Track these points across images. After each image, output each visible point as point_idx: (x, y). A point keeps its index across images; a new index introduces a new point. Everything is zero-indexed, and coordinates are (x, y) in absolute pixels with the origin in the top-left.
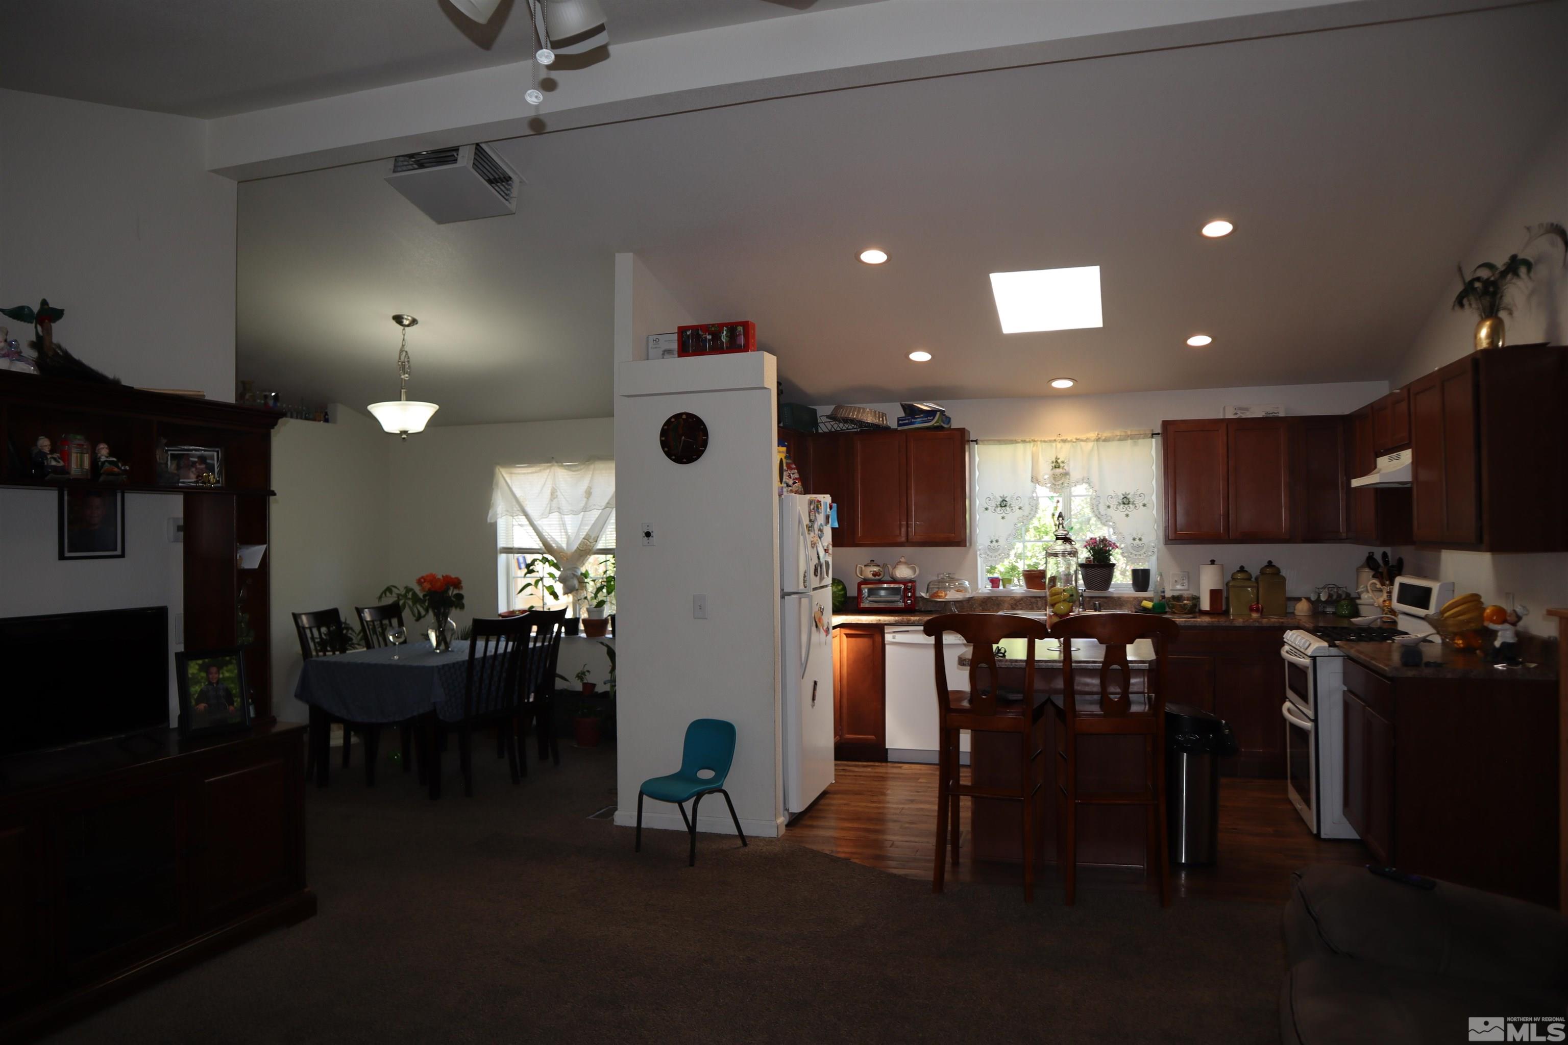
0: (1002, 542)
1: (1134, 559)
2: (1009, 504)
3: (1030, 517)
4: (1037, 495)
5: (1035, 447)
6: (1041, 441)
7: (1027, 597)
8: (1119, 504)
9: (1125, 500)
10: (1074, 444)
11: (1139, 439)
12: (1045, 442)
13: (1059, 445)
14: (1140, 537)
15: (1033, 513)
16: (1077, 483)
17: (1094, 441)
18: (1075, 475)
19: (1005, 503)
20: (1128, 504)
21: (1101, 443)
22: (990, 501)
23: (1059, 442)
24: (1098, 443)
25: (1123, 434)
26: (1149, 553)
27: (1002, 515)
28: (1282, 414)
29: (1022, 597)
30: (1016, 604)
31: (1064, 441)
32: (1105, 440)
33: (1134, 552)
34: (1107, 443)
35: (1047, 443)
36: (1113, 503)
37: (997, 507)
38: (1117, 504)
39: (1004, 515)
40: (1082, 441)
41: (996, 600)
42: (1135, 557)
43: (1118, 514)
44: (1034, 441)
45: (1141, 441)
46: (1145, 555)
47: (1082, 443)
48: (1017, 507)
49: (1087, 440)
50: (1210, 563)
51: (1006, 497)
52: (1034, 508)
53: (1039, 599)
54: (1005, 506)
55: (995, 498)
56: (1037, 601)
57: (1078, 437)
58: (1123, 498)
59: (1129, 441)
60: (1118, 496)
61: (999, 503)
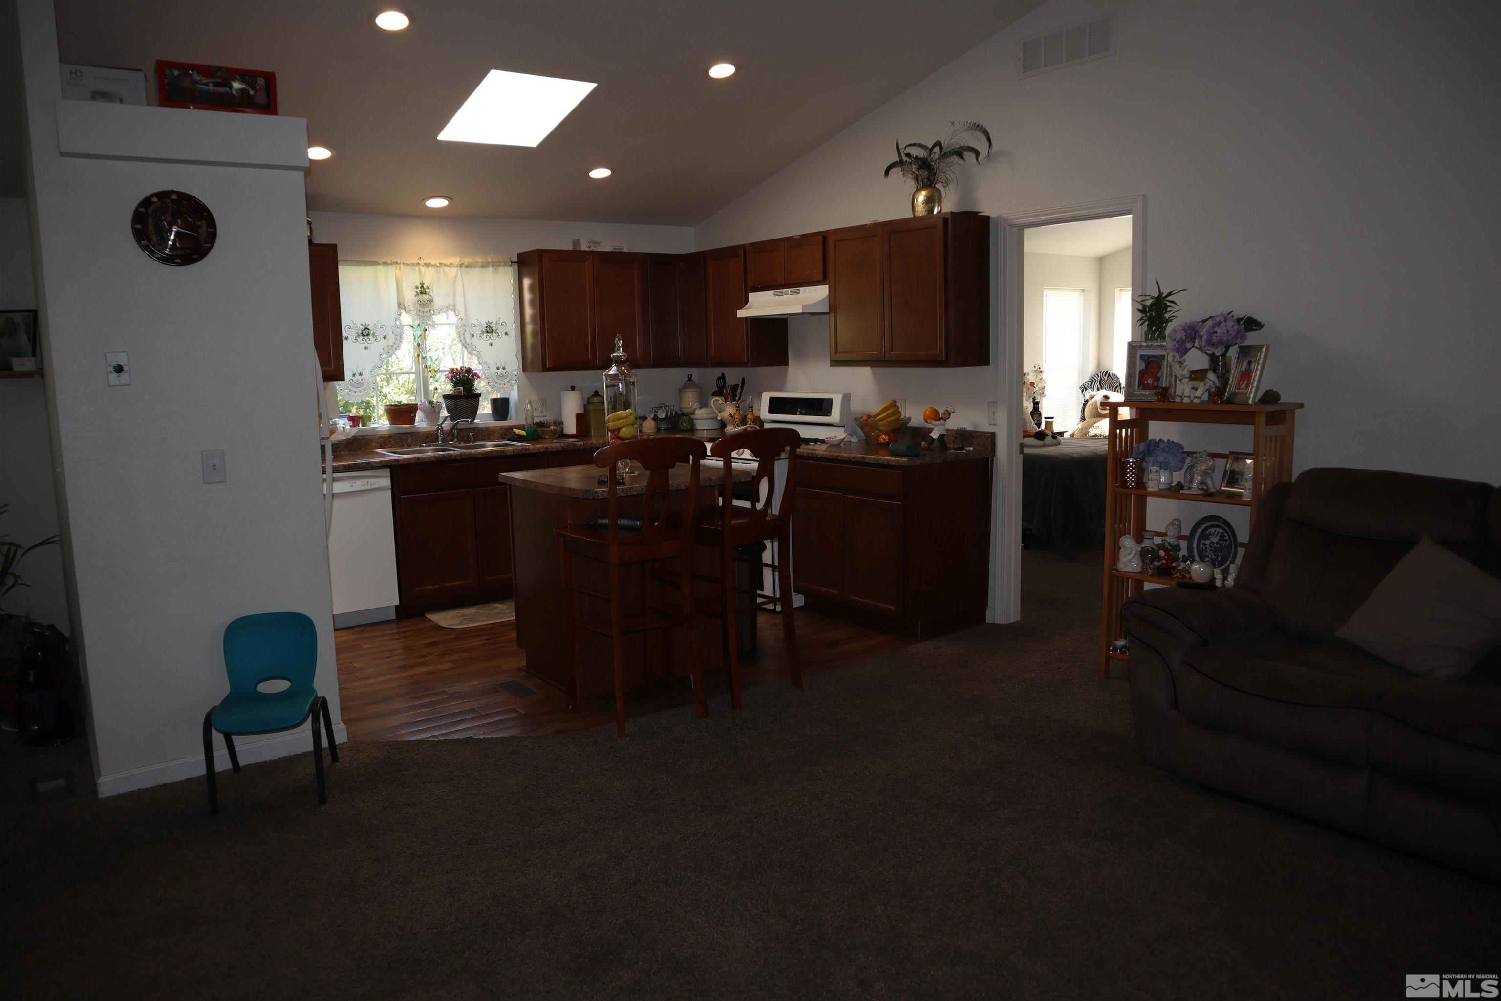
0: (366, 375)
1: (499, 388)
2: (372, 332)
3: (395, 347)
4: (401, 324)
5: (397, 271)
6: (403, 264)
7: (395, 434)
8: (483, 333)
9: (488, 329)
10: (438, 269)
11: (499, 266)
12: (407, 265)
13: (423, 269)
14: (503, 366)
15: (397, 342)
16: (440, 311)
17: (457, 267)
18: (438, 302)
19: (367, 331)
20: (492, 332)
21: (463, 268)
22: (350, 330)
23: (423, 266)
24: (461, 269)
25: (484, 260)
26: (513, 382)
27: (364, 345)
28: (626, 250)
29: (390, 434)
30: (384, 443)
31: (427, 265)
32: (468, 267)
33: (499, 381)
34: (470, 270)
35: (409, 267)
36: (477, 331)
37: (359, 336)
38: (481, 332)
39: (366, 344)
40: (446, 265)
41: (363, 439)
42: (499, 386)
43: (482, 343)
44: (396, 263)
45: (501, 269)
46: (509, 384)
47: (446, 268)
48: (382, 336)
49: (451, 265)
50: (570, 389)
51: (369, 325)
52: (398, 337)
53: (408, 435)
54: (368, 335)
55: (355, 326)
56: (407, 437)
57: (441, 262)
58: (486, 327)
59: (490, 269)
60: (481, 325)
61: (360, 332)
